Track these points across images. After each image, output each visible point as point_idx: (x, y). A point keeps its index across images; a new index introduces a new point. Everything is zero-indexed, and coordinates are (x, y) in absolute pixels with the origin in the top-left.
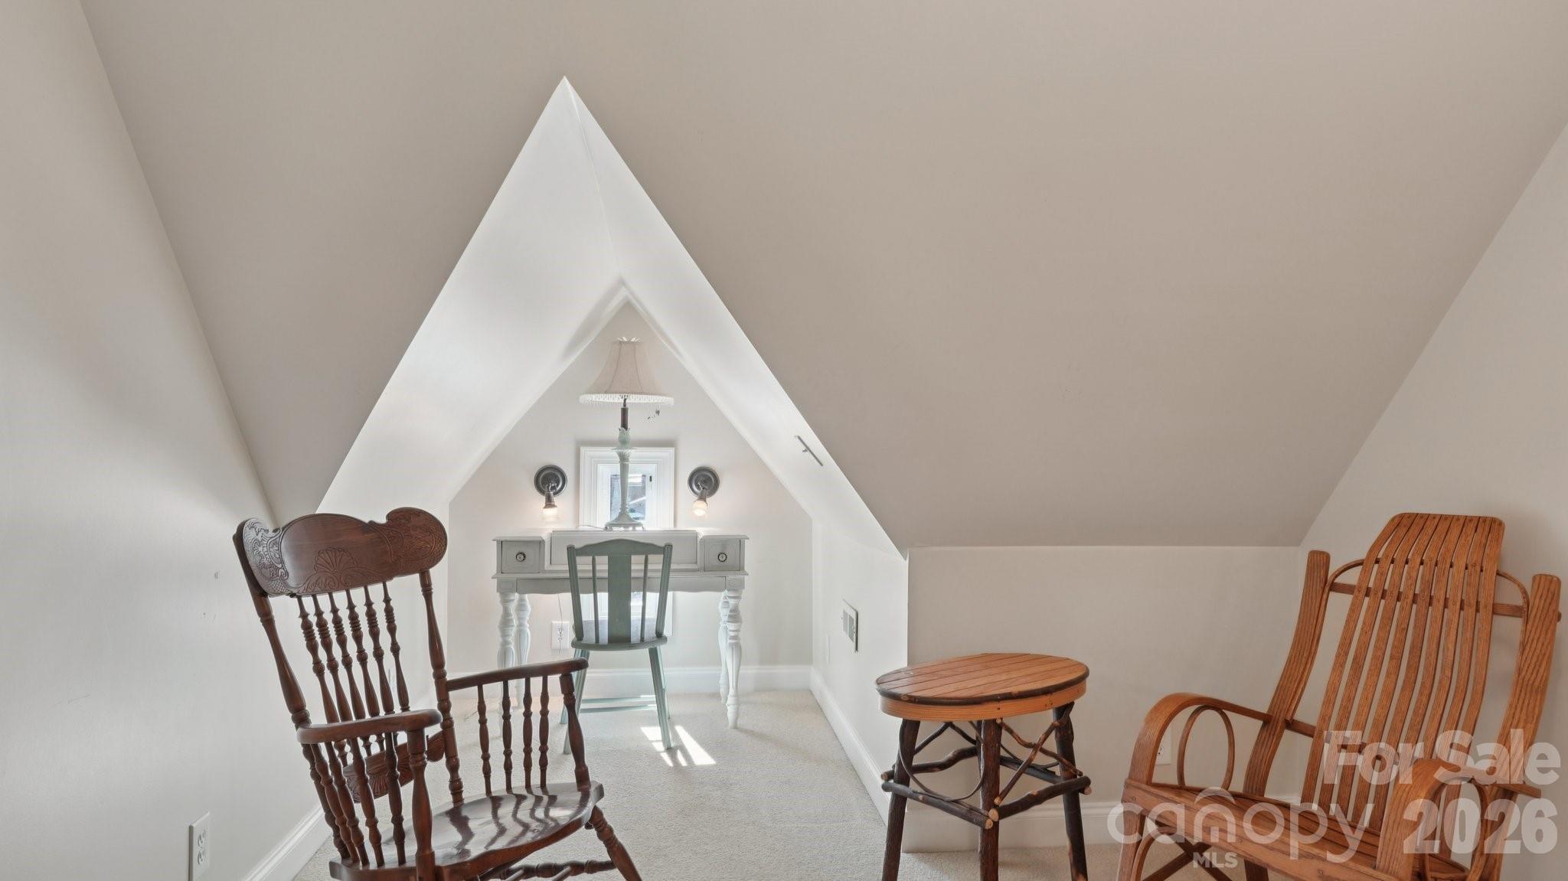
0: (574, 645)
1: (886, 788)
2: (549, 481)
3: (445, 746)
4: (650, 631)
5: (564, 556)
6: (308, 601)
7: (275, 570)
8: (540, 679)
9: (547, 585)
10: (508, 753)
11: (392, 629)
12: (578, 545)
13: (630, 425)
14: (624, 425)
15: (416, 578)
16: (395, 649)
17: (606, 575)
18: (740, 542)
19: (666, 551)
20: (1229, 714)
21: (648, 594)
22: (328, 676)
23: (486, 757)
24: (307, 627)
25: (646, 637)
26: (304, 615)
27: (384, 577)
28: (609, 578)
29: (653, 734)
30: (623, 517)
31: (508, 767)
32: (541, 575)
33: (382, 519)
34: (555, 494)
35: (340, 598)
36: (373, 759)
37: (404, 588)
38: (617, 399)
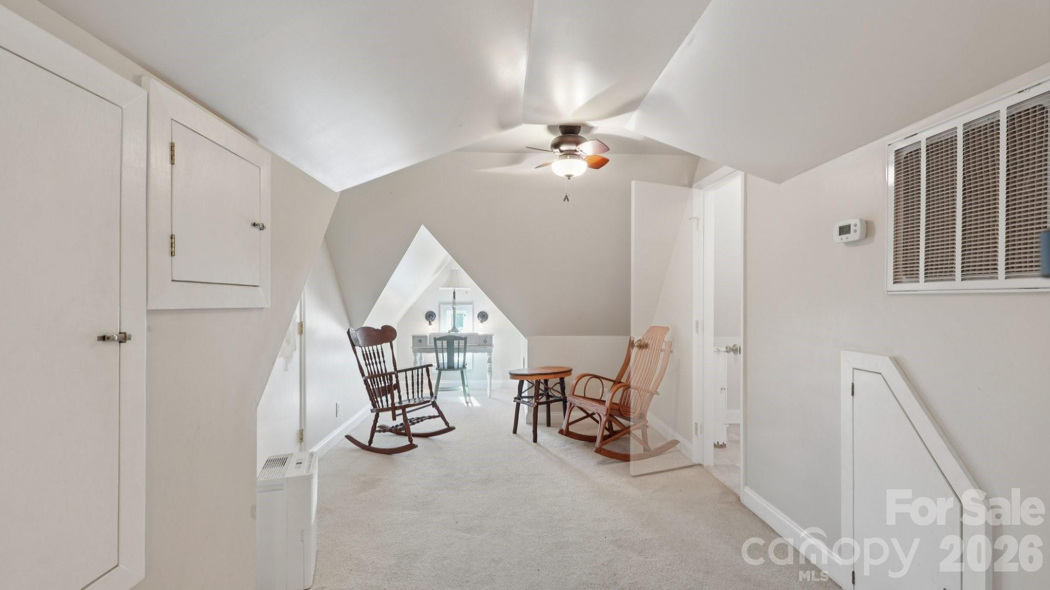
0: (437, 369)
1: (514, 401)
2: (430, 316)
3: (397, 386)
4: (461, 365)
5: (433, 341)
6: (363, 348)
7: (357, 340)
8: (421, 369)
9: (428, 351)
10: (413, 389)
11: (383, 357)
12: (437, 337)
13: (456, 297)
14: (454, 297)
15: (389, 344)
16: (384, 362)
17: (446, 347)
18: (491, 337)
19: (465, 339)
20: (602, 380)
21: (460, 354)
22: (368, 366)
23: (407, 390)
24: (363, 354)
25: (459, 367)
26: (363, 352)
27: (381, 343)
28: (447, 348)
29: (462, 399)
30: (454, 329)
31: (413, 392)
32: (427, 347)
33: (380, 328)
34: (432, 321)
35: (375, 347)
36: (382, 387)
37: (386, 346)
38: (452, 289)
